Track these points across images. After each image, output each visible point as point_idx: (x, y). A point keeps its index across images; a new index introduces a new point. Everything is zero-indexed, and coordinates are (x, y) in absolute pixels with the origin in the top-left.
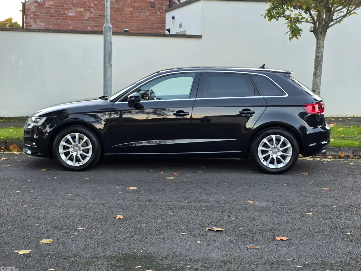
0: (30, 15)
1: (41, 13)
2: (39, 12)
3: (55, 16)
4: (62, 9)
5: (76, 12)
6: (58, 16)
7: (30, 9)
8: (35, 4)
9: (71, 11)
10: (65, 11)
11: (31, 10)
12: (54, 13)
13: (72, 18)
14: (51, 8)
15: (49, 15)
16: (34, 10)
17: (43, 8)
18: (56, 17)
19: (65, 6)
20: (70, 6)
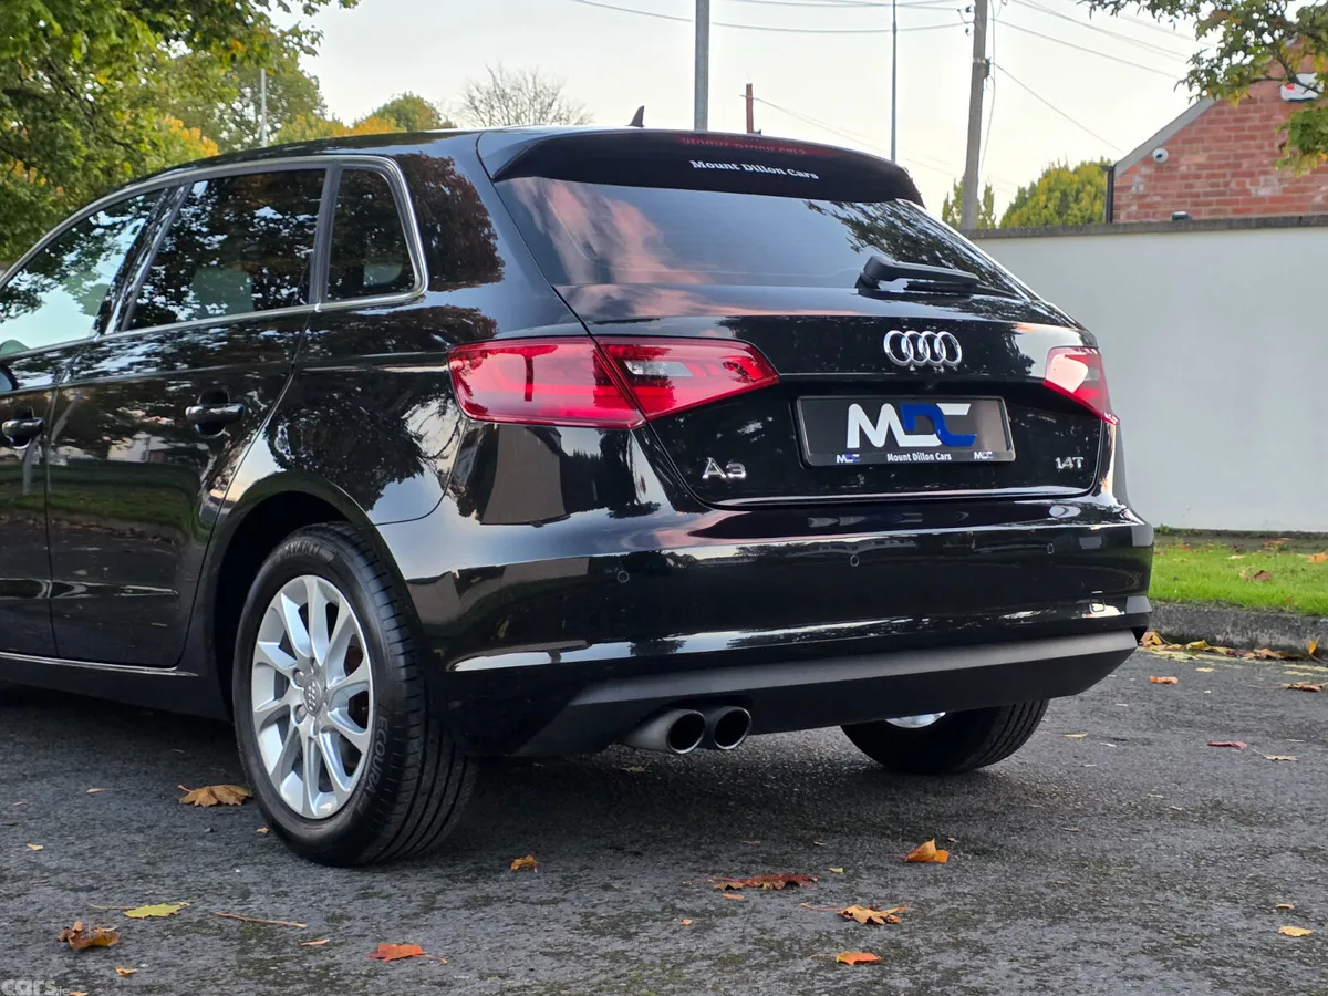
0: (1130, 205)
1: (1164, 196)
2: (1156, 195)
3: (1210, 204)
4: (1234, 175)
5: (1281, 181)
6: (1218, 203)
7: (1129, 188)
8: (1145, 170)
9: (1266, 181)
10: (1243, 184)
11: (1134, 189)
12: (1206, 194)
13: (1268, 205)
14: (1197, 177)
15: (1189, 200)
16: (1142, 188)
17: (1169, 178)
18: (1214, 207)
19: (1245, 164)
20: (1261, 164)
